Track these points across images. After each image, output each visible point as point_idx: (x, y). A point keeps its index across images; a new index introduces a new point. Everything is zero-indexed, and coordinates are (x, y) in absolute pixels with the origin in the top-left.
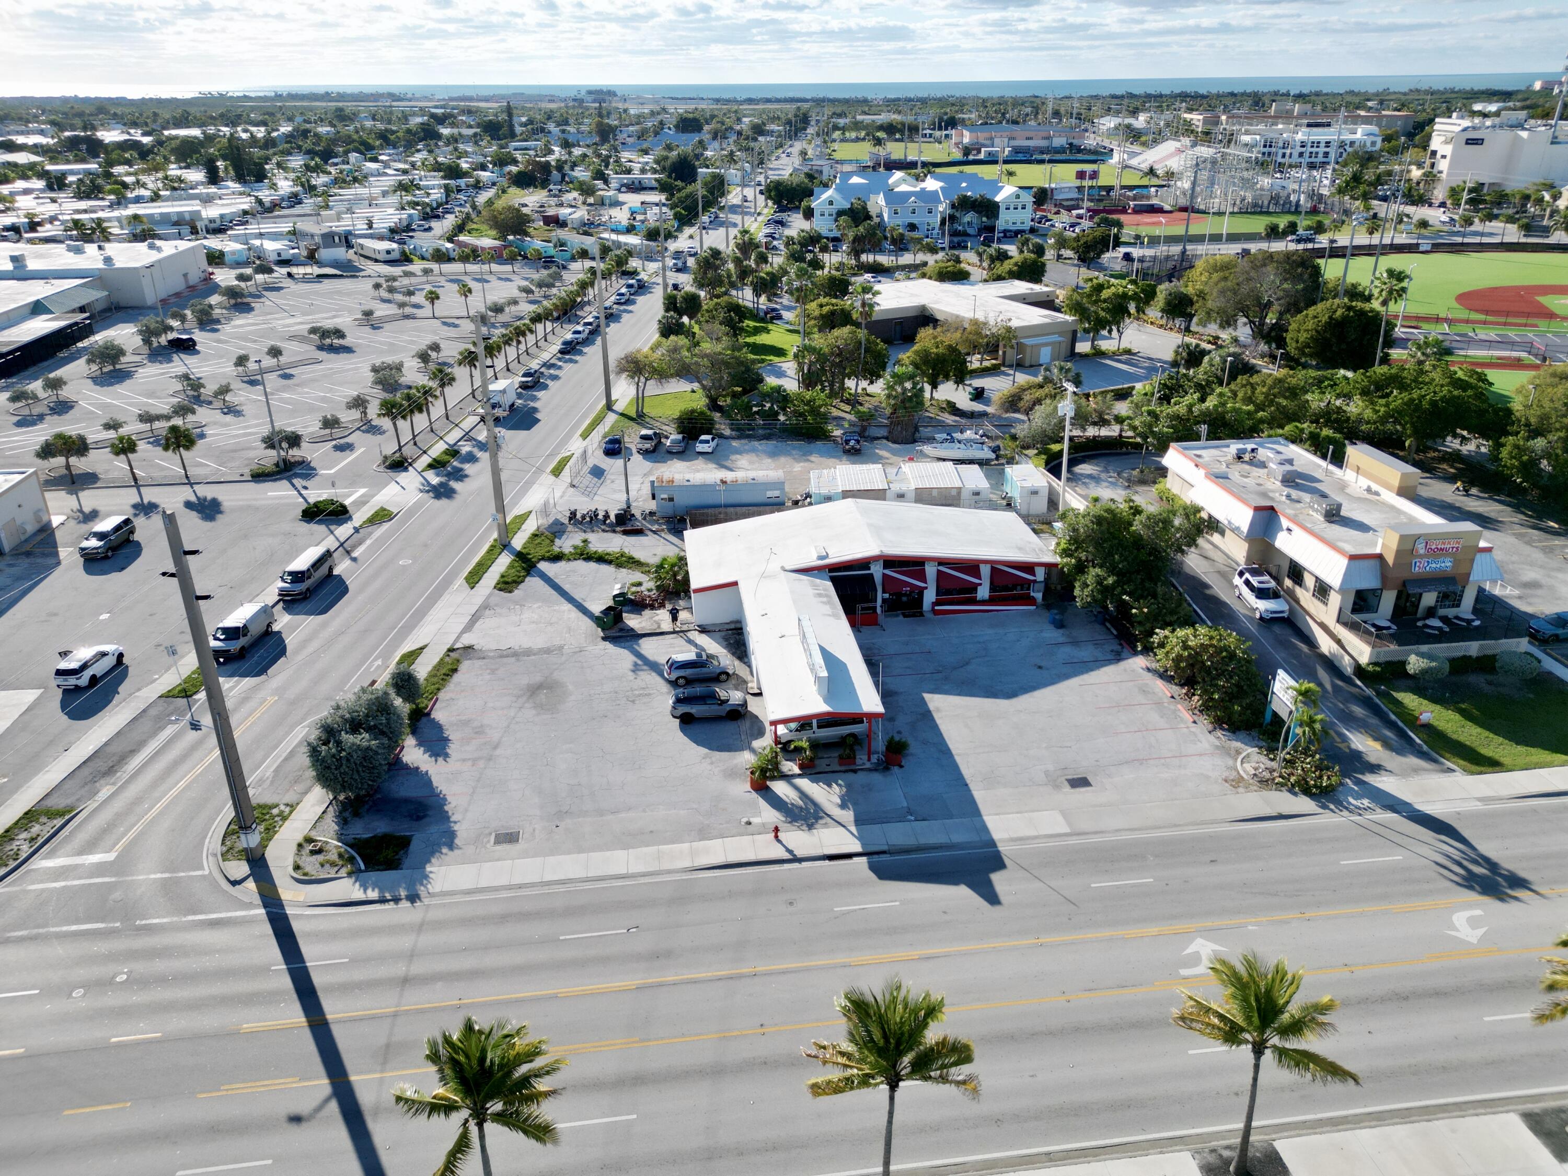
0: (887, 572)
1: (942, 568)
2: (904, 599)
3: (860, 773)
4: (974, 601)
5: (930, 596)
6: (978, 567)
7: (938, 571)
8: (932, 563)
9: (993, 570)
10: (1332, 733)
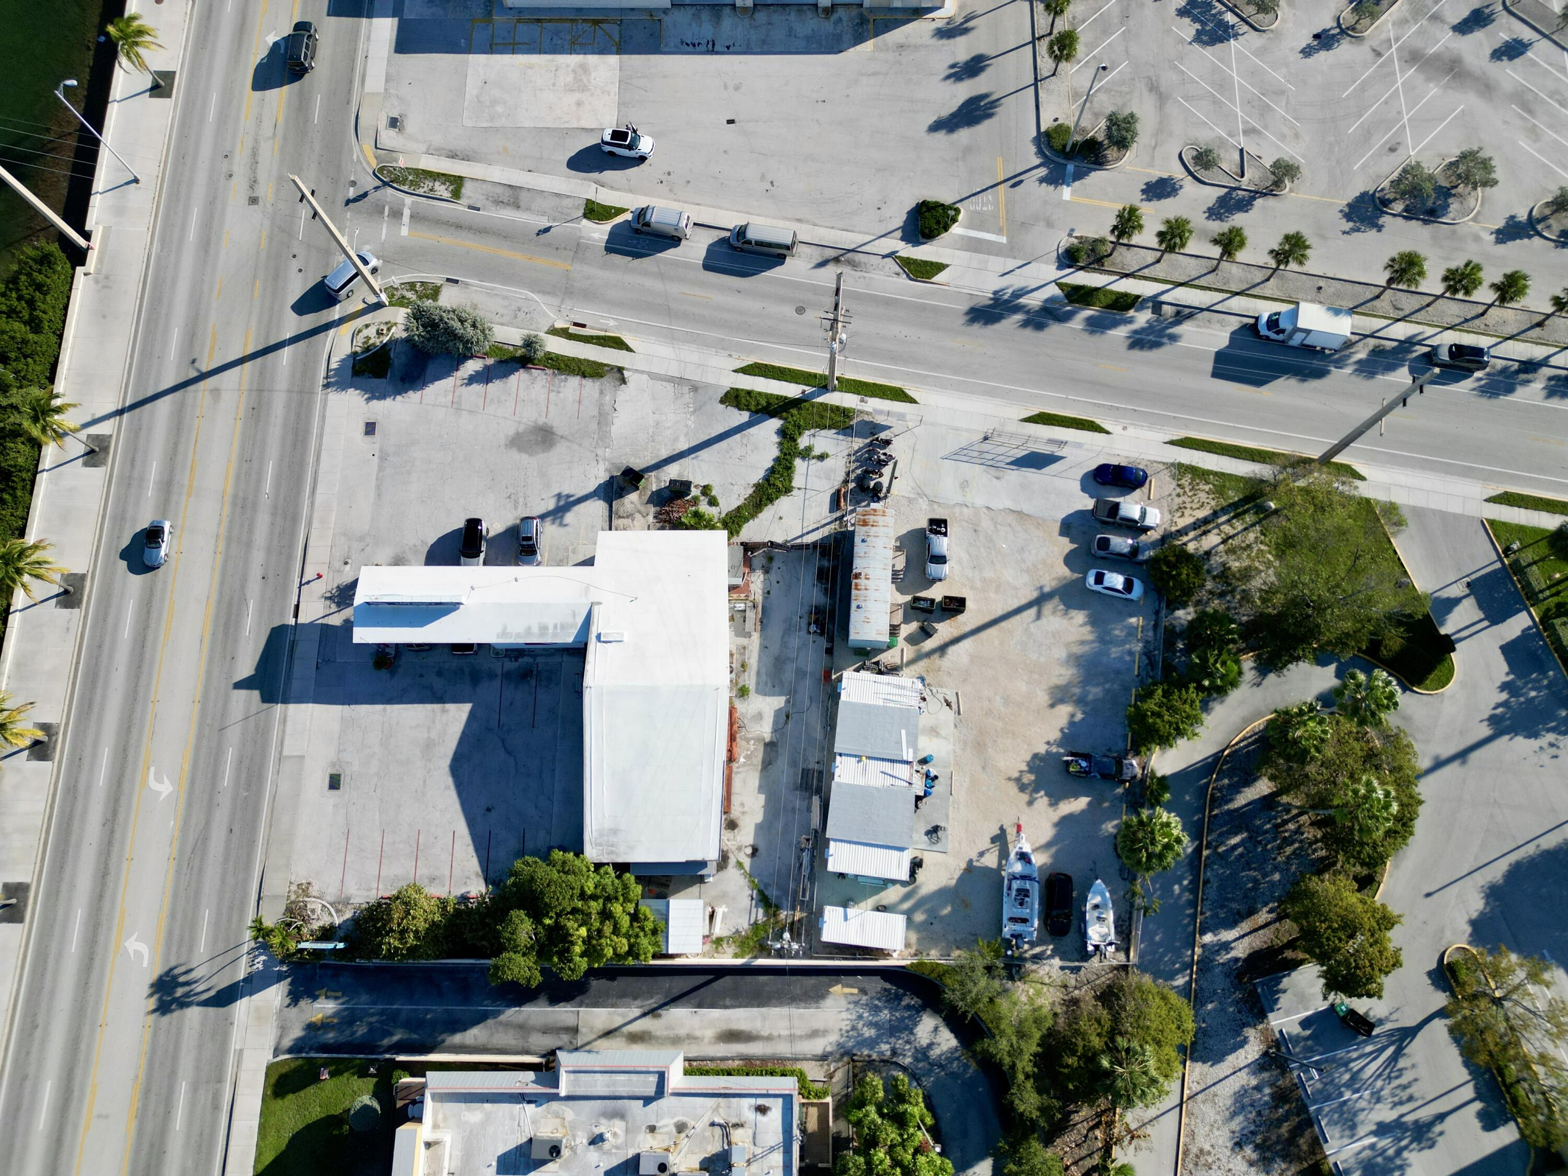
10: (339, 994)
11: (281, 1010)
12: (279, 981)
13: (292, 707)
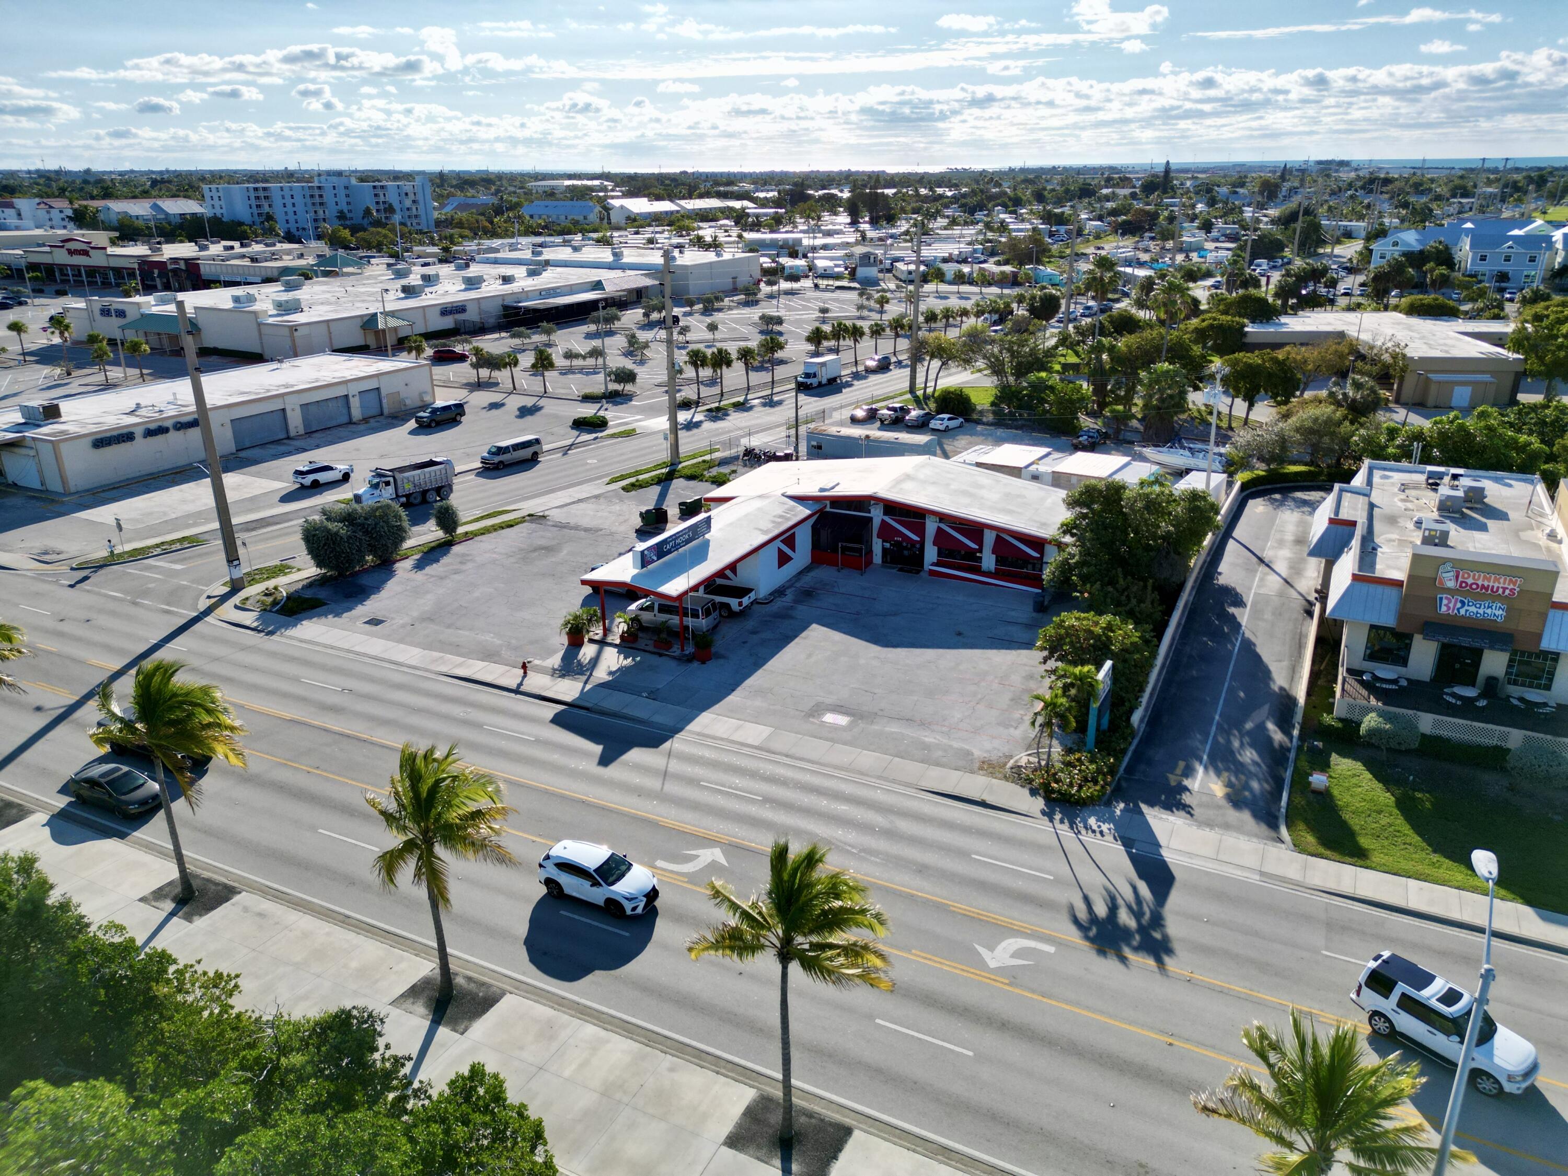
0: (887, 519)
1: (943, 526)
2: (906, 553)
3: (664, 658)
4: (977, 570)
5: (931, 554)
6: (982, 532)
7: (939, 529)
8: (933, 518)
9: (999, 539)
10: (1182, 764)
11: (1196, 821)
12: (1141, 813)
13: (692, 727)
